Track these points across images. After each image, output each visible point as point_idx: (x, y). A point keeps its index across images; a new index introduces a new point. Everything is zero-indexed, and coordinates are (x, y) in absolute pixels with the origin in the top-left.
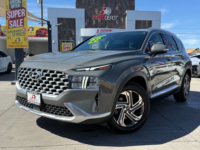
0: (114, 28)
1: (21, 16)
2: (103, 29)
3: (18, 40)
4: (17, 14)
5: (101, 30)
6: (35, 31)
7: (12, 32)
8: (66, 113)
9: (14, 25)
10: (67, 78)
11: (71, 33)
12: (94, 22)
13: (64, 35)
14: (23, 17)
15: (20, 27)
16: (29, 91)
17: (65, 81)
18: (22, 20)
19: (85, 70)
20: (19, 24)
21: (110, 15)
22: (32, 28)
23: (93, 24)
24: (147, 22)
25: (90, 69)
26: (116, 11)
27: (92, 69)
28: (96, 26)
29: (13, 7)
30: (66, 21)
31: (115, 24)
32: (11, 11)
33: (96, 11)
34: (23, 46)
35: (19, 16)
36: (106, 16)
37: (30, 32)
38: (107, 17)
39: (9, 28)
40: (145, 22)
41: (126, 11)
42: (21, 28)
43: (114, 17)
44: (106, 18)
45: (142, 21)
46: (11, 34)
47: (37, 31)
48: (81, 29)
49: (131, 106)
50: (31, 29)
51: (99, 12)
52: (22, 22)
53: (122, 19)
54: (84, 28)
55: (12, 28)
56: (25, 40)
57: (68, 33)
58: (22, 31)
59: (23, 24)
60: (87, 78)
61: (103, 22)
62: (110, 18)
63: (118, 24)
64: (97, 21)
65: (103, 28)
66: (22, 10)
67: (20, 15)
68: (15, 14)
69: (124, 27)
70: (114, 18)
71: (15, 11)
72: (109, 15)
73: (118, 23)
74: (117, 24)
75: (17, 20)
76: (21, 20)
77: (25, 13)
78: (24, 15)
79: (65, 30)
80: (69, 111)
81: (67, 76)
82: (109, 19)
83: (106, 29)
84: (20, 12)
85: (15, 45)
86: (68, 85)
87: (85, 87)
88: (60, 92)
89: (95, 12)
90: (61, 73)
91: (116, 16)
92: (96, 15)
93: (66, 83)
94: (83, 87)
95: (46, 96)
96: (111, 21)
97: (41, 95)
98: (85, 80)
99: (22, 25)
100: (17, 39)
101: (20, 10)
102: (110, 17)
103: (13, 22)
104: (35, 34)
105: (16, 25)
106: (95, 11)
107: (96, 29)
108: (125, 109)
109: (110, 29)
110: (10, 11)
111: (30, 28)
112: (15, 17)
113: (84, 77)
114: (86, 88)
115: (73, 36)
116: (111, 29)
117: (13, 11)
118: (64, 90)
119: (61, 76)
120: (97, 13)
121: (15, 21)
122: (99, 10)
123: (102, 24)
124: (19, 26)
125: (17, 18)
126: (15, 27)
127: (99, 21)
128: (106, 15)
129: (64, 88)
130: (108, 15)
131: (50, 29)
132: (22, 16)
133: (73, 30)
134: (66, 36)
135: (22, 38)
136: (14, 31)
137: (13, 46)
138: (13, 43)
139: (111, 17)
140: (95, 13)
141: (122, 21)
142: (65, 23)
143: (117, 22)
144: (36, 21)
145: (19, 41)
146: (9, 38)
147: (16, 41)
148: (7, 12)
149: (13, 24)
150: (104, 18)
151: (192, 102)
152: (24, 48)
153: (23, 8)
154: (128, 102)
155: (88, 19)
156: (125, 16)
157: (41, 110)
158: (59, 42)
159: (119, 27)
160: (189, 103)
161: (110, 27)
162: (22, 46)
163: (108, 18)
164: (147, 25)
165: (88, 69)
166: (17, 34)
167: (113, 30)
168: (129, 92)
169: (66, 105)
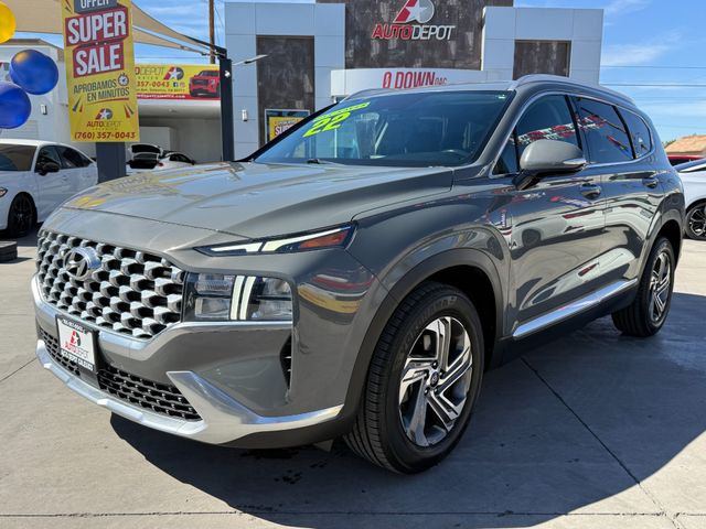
0: (441, 67)
1: (112, 35)
2: (405, 70)
3: (105, 115)
4: (99, 28)
5: (398, 73)
6: (187, 80)
7: (84, 87)
8: (177, 407)
9: (91, 67)
10: (178, 281)
11: (299, 85)
12: (376, 48)
13: (278, 93)
14: (119, 40)
15: (110, 71)
16: (62, 317)
17: (169, 289)
18: (118, 46)
19: (243, 252)
20: (107, 63)
21: (431, 22)
22: (179, 69)
23: (373, 54)
24: (554, 47)
25: (262, 247)
26: (451, 8)
27: (272, 246)
28: (381, 62)
29: (85, 3)
30: (286, 46)
31: (445, 54)
32: (82, 20)
33: (382, 11)
34: (123, 135)
35: (107, 35)
36: (415, 26)
37: (171, 82)
38: (417, 29)
39: (76, 75)
40: (546, 45)
41: (484, 9)
42: (115, 75)
43: (442, 30)
44: (416, 35)
45: (538, 44)
46: (83, 95)
47: (194, 81)
48: (333, 72)
49: (441, 370)
50: (174, 74)
51: (391, 14)
52: (117, 56)
53: (470, 36)
54: (339, 68)
55: (87, 74)
56: (128, 116)
57: (289, 85)
58: (119, 86)
59: (120, 61)
60: (251, 281)
61: (404, 48)
62: (430, 33)
63: (457, 53)
64: (384, 43)
65: (406, 67)
66: (117, 14)
67: (111, 30)
68: (96, 29)
69: (476, 62)
70: (441, 35)
71: (94, 18)
72: (427, 24)
73: (457, 48)
74: (453, 52)
75: (102, 50)
76: (113, 48)
77: (126, 23)
78: (124, 33)
79: (281, 75)
80: (184, 401)
81: (176, 271)
83: (413, 70)
84: (111, 20)
85: (95, 130)
86: (179, 304)
87: (243, 315)
88: (156, 329)
89: (379, 14)
90: (158, 259)
91: (451, 27)
92: (383, 23)
93: (173, 299)
94: (234, 316)
95: (113, 338)
96: (431, 44)
97: (96, 334)
98: (243, 288)
99: (118, 66)
100: (102, 111)
101: (110, 15)
102: (428, 29)
103: (88, 54)
104: (187, 91)
105: (96, 66)
106: (379, 11)
107: (380, 72)
109: (428, 70)
110: (78, 18)
111: (172, 69)
112: (94, 38)
113: (240, 279)
114: (249, 318)
115: (307, 97)
116: (431, 70)
117: (88, 18)
118: (169, 325)
119: (158, 273)
120: (385, 17)
121: (93, 52)
122: (391, 6)
123: (403, 52)
124: (108, 68)
125: (101, 42)
126: (94, 72)
127: (393, 44)
128: (415, 22)
129: (169, 317)
130: (422, 25)
131: (227, 74)
132: (117, 34)
133: (306, 77)
134: (284, 94)
135: (117, 107)
136: (93, 86)
137: (90, 135)
138: (90, 124)
139: (434, 30)
140: (378, 18)
141: (471, 42)
142: (281, 53)
143: (453, 46)
144: (182, 47)
145: (109, 117)
146: (78, 109)
147: (99, 117)
148: (67, 20)
149: (87, 63)
150: (408, 32)
151: (678, 337)
152: (125, 140)
153: (120, 7)
155: (357, 37)
156: (481, 25)
157: (103, 387)
158: (261, 115)
159: (460, 65)
160: (665, 342)
161: (430, 63)
162: (117, 135)
163: (421, 32)
164: (554, 57)
165: (254, 247)
166: (100, 97)
167: (439, 73)
168: (445, 322)
169: (174, 377)
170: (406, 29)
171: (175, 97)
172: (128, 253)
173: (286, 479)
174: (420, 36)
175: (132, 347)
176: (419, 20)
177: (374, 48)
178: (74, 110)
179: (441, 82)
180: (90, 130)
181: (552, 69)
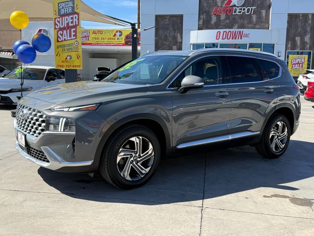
0: (247, 28)
1: (72, 25)
2: (227, 30)
3: (69, 58)
4: (67, 22)
5: (224, 32)
6: (123, 37)
7: (61, 46)
8: (44, 158)
9: (64, 38)
10: (45, 119)
11: (175, 38)
12: (214, 19)
13: (164, 42)
14: (75, 27)
15: (72, 39)
16: (19, 131)
17: (43, 121)
18: (74, 29)
19: (63, 111)
20: (70, 36)
21: (243, 6)
22: (120, 32)
23: (212, 22)
24: (310, 17)
25: (69, 110)
27: (72, 109)
28: (217, 26)
29: (62, 12)
30: (169, 20)
31: (250, 22)
32: (61, 18)
34: (75, 66)
35: (70, 25)
36: (234, 8)
37: (116, 37)
38: (236, 9)
39: (58, 41)
40: (305, 16)
42: (73, 41)
43: (248, 10)
44: (235, 12)
45: (301, 15)
46: (61, 49)
47: (127, 37)
48: (191, 32)
49: (139, 155)
50: (118, 34)
51: (223, 3)
52: (74, 33)
53: (264, 12)
54: (195, 30)
55: (62, 41)
56: (78, 58)
57: (170, 39)
58: (75, 46)
59: (75, 35)
60: (65, 119)
61: (229, 19)
62: (242, 11)
63: (256, 21)
64: (218, 17)
65: (230, 28)
66: (75, 16)
67: (72, 22)
68: (66, 22)
69: (267, 25)
70: (248, 12)
71: (66, 18)
72: (240, 7)
73: (257, 19)
74: (254, 20)
75: (68, 31)
76: (73, 30)
77: (78, 19)
78: (77, 24)
79: (167, 34)
80: (45, 156)
81: (44, 116)
82: (240, 12)
83: (232, 30)
84: (72, 18)
85: (65, 64)
86: (45, 126)
87: (62, 130)
89: (216, 3)
90: (40, 112)
91: (253, 8)
92: (218, 7)
93: (44, 124)
94: (59, 130)
95: (30, 137)
96: (242, 17)
97: (25, 136)
98: (62, 122)
99: (75, 37)
100: (68, 56)
101: (72, 16)
102: (241, 9)
103: (63, 32)
104: (123, 42)
105: (66, 38)
107: (215, 31)
108: (132, 159)
110: (59, 18)
111: (117, 32)
112: (66, 26)
113: (62, 119)
114: (64, 131)
115: (178, 44)
116: (241, 30)
117: (63, 18)
118: (42, 132)
119: (40, 116)
120: (219, 4)
121: (65, 32)
123: (228, 21)
124: (70, 38)
125: (68, 27)
126: (65, 40)
127: (223, 17)
128: (235, 6)
129: (43, 130)
130: (238, 7)
131: (135, 36)
132: (74, 24)
133: (179, 34)
134: (167, 43)
135: (74, 55)
136: (64, 46)
137: (62, 66)
138: (63, 62)
139: (244, 9)
141: (264, 15)
142: (167, 23)
143: (254, 17)
144: (115, 24)
145: (70, 59)
146: (58, 55)
147: (66, 58)
148: (55, 19)
149: (62, 36)
150: (231, 11)
152: (76, 68)
153: (76, 13)
154: (136, 150)
155: (205, 14)
156: (270, 7)
157: (28, 154)
159: (257, 27)
161: (242, 26)
162: (73, 66)
163: (238, 11)
164: (310, 22)
165: (67, 109)
166: (67, 50)
167: (246, 31)
168: (139, 138)
169: (43, 148)
170: (229, 9)
171: (118, 45)
172: (34, 110)
173: (84, 188)
174: (237, 13)
175: (33, 139)
176: (236, 5)
177: (213, 19)
178: (57, 55)
179: (247, 36)
180: (63, 64)
181: (309, 28)
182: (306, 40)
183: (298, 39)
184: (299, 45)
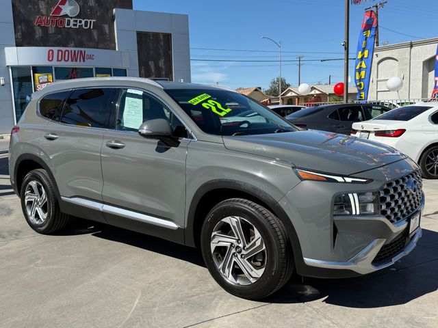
0: (88, 47)
2: (64, 49)
5: (58, 51)
12: (39, 33)
23: (37, 36)
24: (162, 37)
26: (91, 8)
31: (91, 38)
33: (41, 7)
36: (67, 19)
38: (69, 21)
40: (156, 35)
41: (114, 10)
43: (86, 23)
44: (68, 24)
45: (151, 34)
48: (7, 49)
51: (48, 10)
53: (106, 27)
54: (12, 46)
61: (60, 33)
63: (98, 38)
64: (45, 29)
65: (63, 46)
69: (113, 45)
70: (86, 25)
72: (75, 18)
73: (98, 35)
74: (96, 38)
82: (76, 25)
83: (69, 49)
89: (39, 9)
91: (92, 21)
92: (43, 15)
96: (80, 31)
102: (76, 21)
106: (38, 6)
107: (44, 50)
109: (80, 49)
116: (83, 49)
120: (44, 11)
122: (47, 3)
123: (60, 36)
127: (52, 30)
128: (66, 16)
130: (71, 18)
139: (80, 22)
140: (39, 12)
141: (107, 31)
143: (95, 33)
150: (62, 23)
155: (23, 24)
156: (113, 18)
159: (101, 46)
161: (80, 44)
163: (72, 23)
164: (162, 43)
167: (89, 51)
174: (71, 25)
176: (69, 15)
177: (37, 33)
179: (91, 57)
181: (162, 51)
182: (160, 65)
183: (151, 64)
184: (153, 71)
